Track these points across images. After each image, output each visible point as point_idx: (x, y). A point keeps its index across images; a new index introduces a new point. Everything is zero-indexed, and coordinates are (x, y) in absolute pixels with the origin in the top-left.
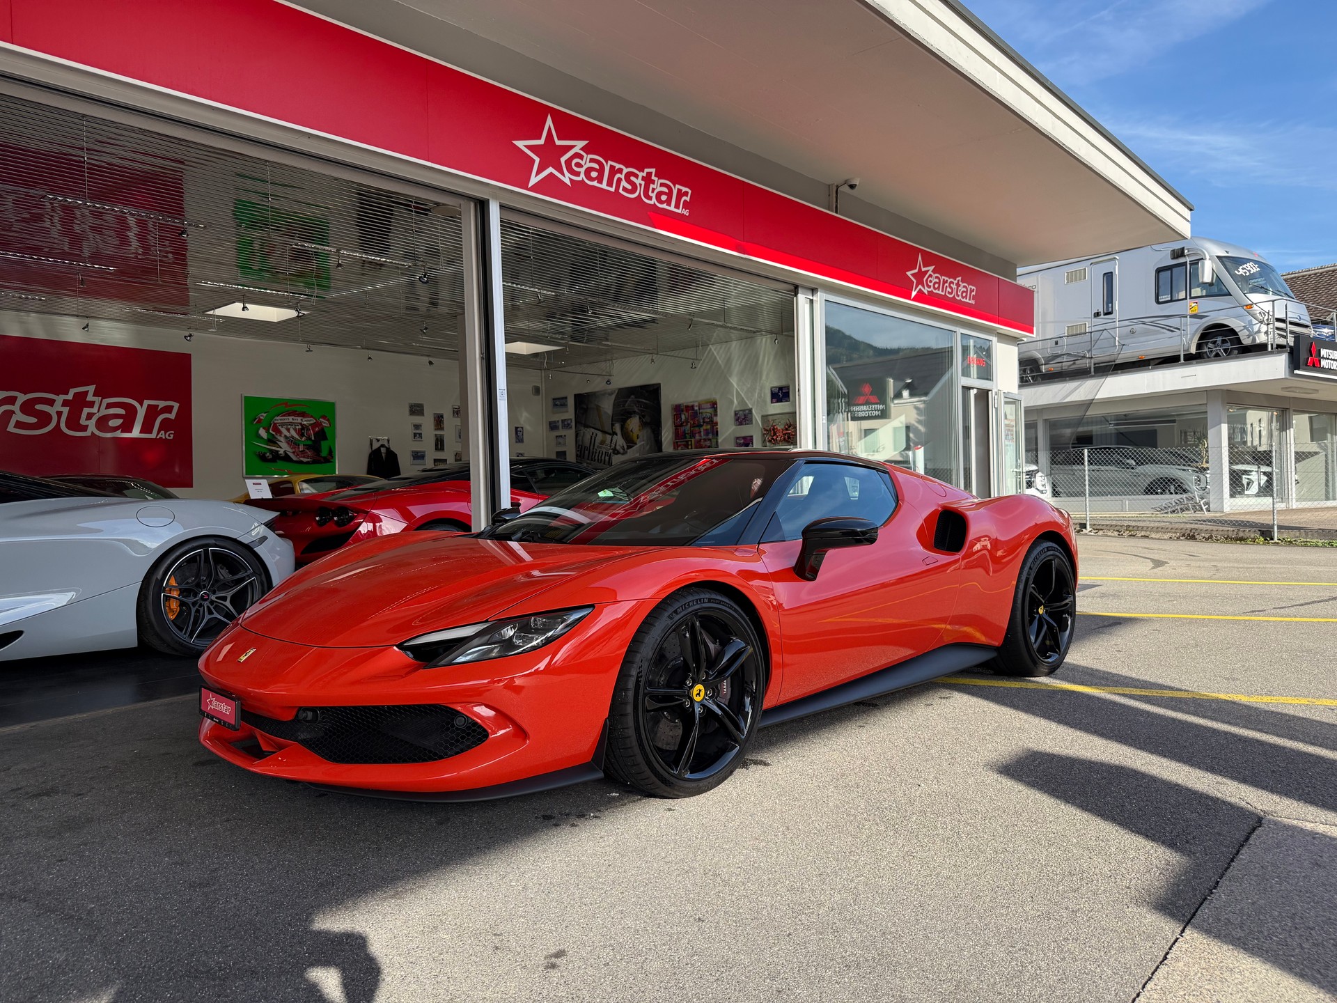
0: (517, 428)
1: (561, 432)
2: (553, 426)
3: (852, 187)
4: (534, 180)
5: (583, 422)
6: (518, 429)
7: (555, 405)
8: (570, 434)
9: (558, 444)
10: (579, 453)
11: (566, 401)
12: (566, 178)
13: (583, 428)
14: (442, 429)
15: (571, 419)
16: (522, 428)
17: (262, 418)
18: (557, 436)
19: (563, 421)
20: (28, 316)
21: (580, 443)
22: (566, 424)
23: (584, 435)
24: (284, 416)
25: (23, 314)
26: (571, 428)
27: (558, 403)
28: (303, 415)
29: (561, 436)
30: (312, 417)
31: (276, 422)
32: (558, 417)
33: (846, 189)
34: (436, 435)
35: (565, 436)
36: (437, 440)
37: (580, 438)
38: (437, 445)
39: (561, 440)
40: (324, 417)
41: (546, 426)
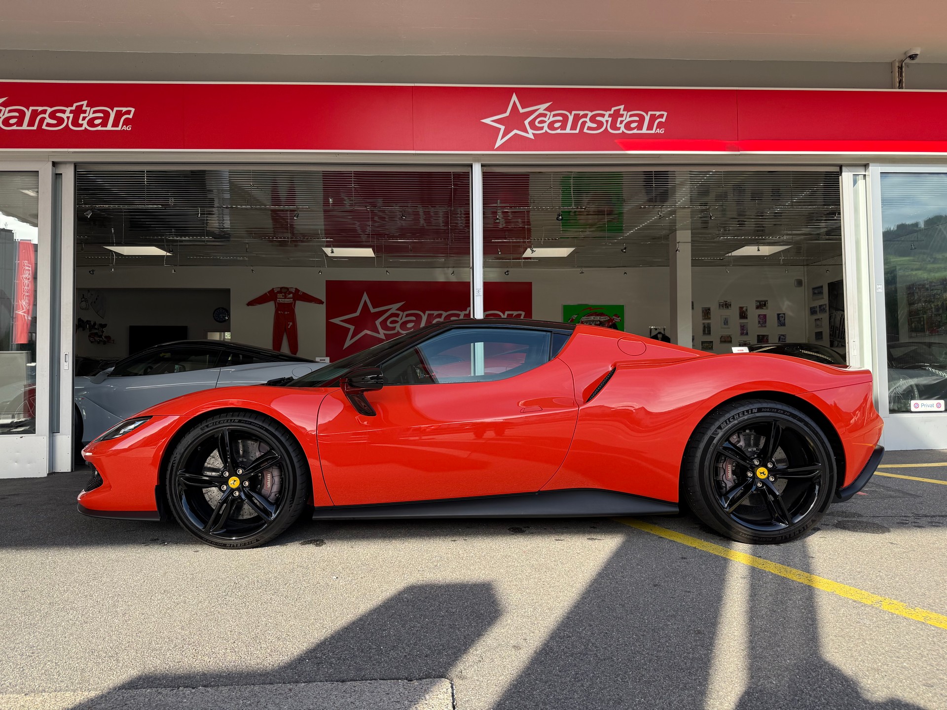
0: (778, 315)
1: (819, 316)
2: (813, 311)
3: (913, 57)
4: (499, 143)
5: (835, 307)
6: (780, 316)
7: (814, 293)
8: (825, 317)
9: (817, 326)
10: (832, 333)
11: (822, 290)
12: (530, 134)
13: (834, 311)
14: (710, 318)
15: (826, 305)
16: (784, 314)
17: (574, 318)
18: (816, 319)
19: (820, 306)
20: (448, 270)
21: (833, 324)
22: (822, 309)
23: (835, 317)
24: (589, 316)
25: (446, 269)
26: (826, 311)
27: (816, 291)
28: (602, 314)
29: (819, 319)
30: (607, 315)
31: (583, 320)
32: (817, 304)
33: (908, 61)
34: (704, 323)
35: (821, 319)
36: (704, 327)
37: (832, 320)
38: (704, 331)
39: (818, 322)
40: (616, 315)
41: (808, 312)
